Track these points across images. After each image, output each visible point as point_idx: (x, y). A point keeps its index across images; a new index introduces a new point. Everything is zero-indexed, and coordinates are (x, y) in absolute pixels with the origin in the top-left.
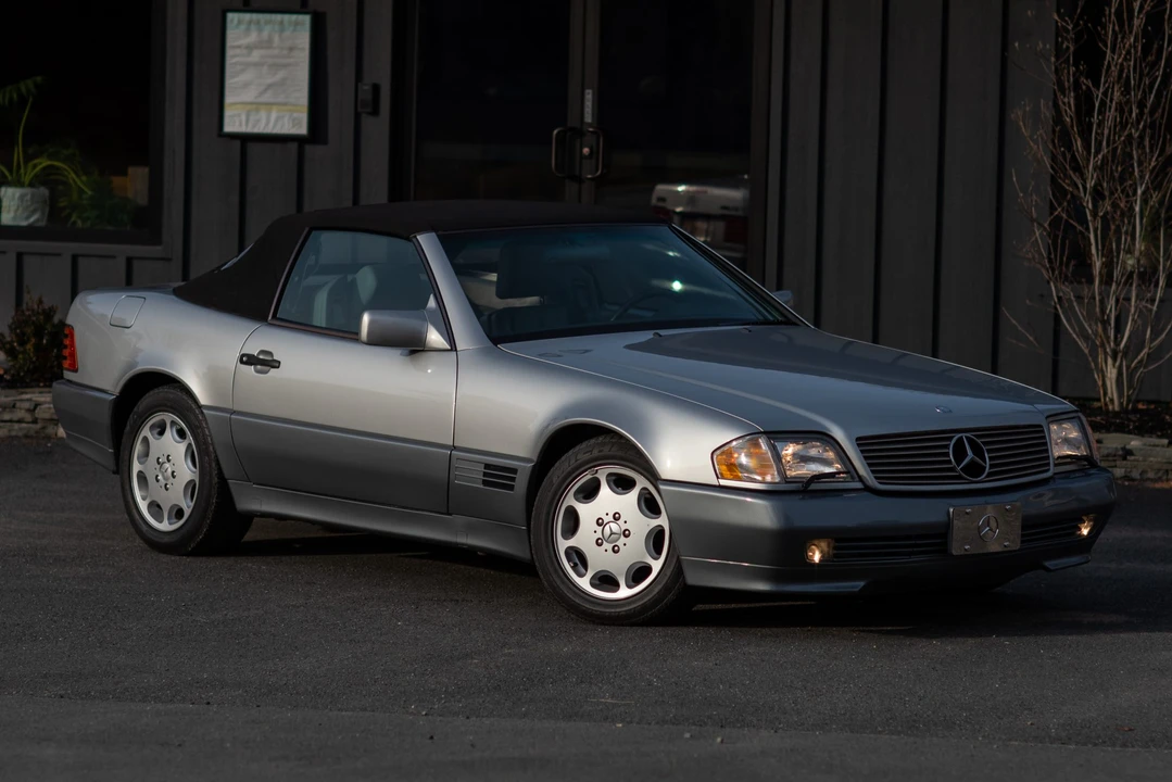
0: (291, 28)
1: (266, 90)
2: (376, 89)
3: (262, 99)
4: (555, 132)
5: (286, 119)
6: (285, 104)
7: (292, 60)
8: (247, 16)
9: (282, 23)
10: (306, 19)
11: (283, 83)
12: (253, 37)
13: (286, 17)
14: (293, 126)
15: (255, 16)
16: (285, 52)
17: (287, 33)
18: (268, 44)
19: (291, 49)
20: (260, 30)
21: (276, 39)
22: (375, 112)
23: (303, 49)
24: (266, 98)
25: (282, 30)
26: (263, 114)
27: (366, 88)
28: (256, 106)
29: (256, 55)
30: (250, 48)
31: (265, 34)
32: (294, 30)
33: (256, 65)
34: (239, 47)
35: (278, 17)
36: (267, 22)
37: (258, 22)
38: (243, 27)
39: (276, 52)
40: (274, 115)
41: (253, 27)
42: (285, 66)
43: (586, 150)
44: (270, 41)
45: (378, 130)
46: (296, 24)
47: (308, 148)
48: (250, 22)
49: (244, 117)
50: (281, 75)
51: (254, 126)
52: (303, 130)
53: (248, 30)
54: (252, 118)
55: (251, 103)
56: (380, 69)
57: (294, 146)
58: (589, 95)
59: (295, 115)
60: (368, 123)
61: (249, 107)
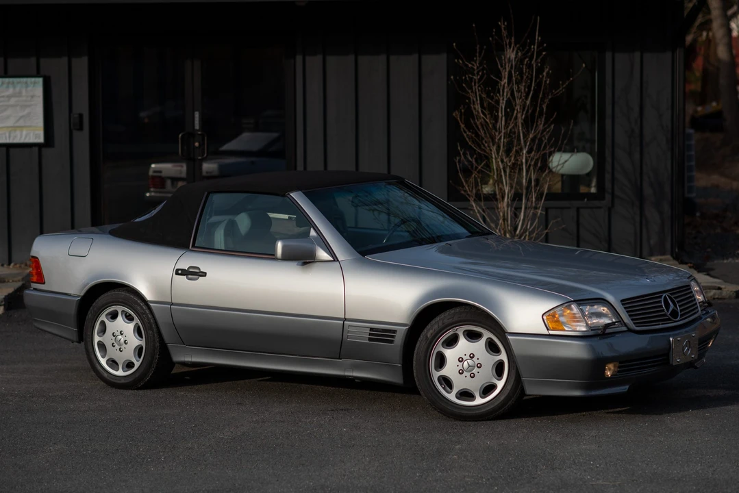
0: (32, 85)
1: (18, 120)
2: (81, 116)
3: (17, 124)
4: (180, 136)
5: (32, 135)
6: (30, 126)
7: (32, 103)
8: (7, 80)
9: (26, 83)
10: (40, 80)
11: (29, 114)
12: (11, 91)
13: (29, 80)
14: (36, 138)
15: (11, 80)
16: (29, 98)
17: (29, 89)
18: (19, 94)
19: (32, 97)
20: (14, 87)
21: (24, 93)
22: (81, 128)
23: (39, 96)
24: (21, 123)
25: (27, 87)
26: (18, 133)
27: (76, 116)
28: (15, 128)
29: (13, 101)
30: (9, 97)
31: (18, 89)
32: (34, 86)
33: (12, 106)
34: (3, 97)
35: (24, 80)
36: (18, 83)
37: (13, 83)
38: (5, 86)
39: (24, 98)
40: (24, 133)
41: (10, 86)
42: (29, 106)
43: (197, 144)
44: (20, 93)
45: (82, 140)
46: (35, 83)
47: (45, 151)
48: (9, 83)
49: (7, 135)
50: (27, 111)
51: (14, 139)
52: (41, 140)
53: (8, 87)
54: (12, 135)
55: (11, 127)
56: (82, 105)
57: (36, 149)
58: (197, 115)
59: (37, 132)
60: (76, 134)
61: (10, 129)
